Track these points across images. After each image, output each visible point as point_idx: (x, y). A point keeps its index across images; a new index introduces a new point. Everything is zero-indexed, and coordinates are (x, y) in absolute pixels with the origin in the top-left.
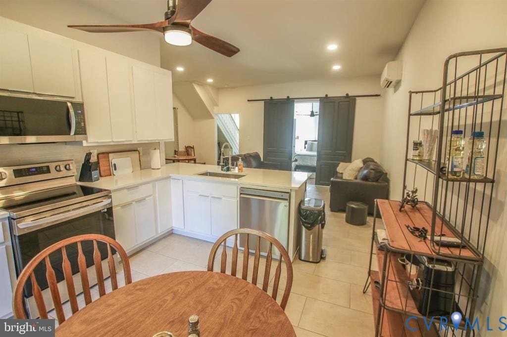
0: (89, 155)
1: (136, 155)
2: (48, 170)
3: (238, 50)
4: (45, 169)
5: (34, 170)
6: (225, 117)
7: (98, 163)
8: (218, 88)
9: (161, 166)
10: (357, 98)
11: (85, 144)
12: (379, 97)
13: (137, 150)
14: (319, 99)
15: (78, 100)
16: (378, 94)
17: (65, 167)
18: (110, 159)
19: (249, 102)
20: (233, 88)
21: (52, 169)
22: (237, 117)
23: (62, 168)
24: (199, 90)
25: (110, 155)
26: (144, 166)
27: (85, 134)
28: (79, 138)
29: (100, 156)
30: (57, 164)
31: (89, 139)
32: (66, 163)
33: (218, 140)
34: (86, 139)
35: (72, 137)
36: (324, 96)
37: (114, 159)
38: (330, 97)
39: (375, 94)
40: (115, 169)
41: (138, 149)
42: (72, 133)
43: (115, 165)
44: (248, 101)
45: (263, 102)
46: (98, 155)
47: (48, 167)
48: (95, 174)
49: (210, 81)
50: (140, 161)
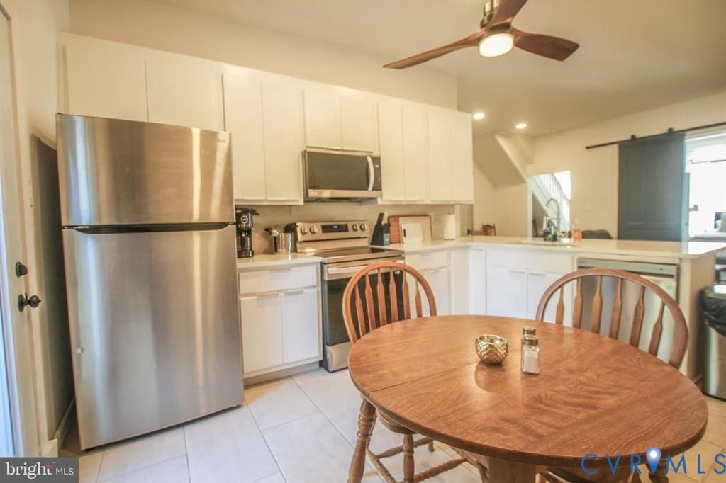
0: (381, 216)
1: (426, 221)
2: (346, 230)
3: (576, 46)
4: (344, 227)
5: (336, 227)
6: (545, 179)
7: (389, 225)
8: (533, 137)
9: (457, 237)
11: (379, 202)
13: (427, 215)
15: (376, 154)
17: (361, 227)
18: (400, 223)
19: (588, 150)
20: (559, 132)
21: (350, 228)
22: (565, 178)
23: (358, 228)
24: (504, 143)
25: (401, 219)
26: (436, 235)
27: (381, 190)
28: (375, 194)
29: (391, 219)
30: (354, 223)
31: (383, 196)
32: (361, 223)
33: (534, 217)
34: (381, 196)
35: (369, 193)
37: (405, 224)
40: (405, 236)
41: (430, 214)
42: (370, 188)
43: (404, 231)
44: (588, 148)
45: (617, 145)
46: (389, 218)
47: (347, 225)
48: (386, 238)
49: (521, 126)
50: (431, 227)
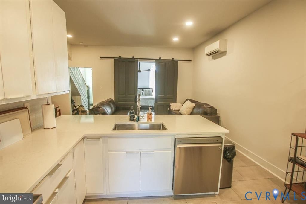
1: (24, 114)
10: (179, 61)
12: (191, 62)
14: (155, 60)
16: (191, 60)
19: (101, 59)
36: (158, 58)
38: (162, 59)
39: (189, 60)
45: (114, 59)
49: (69, 36)
50: (30, 121)
